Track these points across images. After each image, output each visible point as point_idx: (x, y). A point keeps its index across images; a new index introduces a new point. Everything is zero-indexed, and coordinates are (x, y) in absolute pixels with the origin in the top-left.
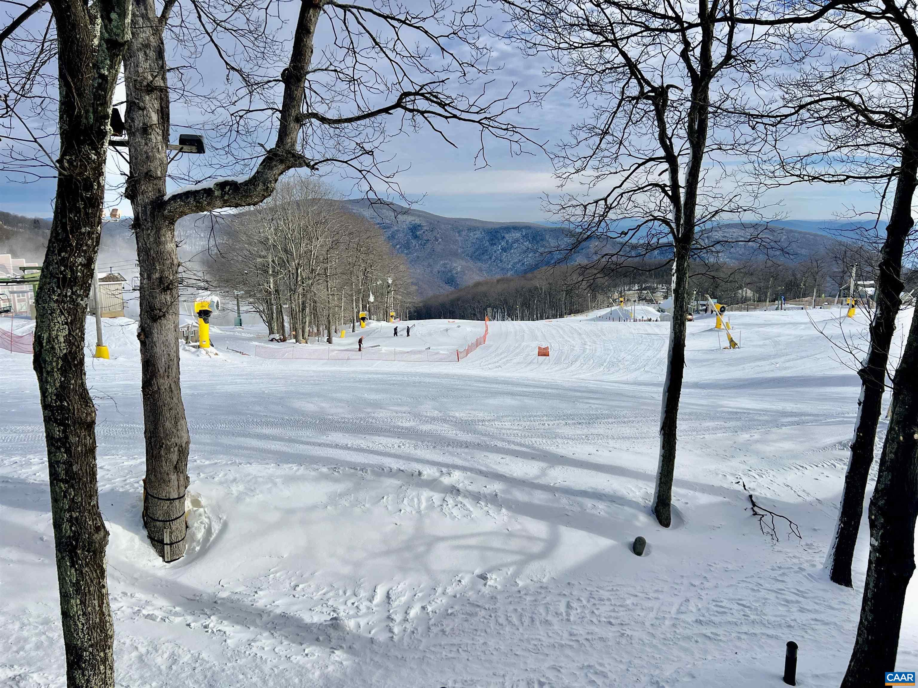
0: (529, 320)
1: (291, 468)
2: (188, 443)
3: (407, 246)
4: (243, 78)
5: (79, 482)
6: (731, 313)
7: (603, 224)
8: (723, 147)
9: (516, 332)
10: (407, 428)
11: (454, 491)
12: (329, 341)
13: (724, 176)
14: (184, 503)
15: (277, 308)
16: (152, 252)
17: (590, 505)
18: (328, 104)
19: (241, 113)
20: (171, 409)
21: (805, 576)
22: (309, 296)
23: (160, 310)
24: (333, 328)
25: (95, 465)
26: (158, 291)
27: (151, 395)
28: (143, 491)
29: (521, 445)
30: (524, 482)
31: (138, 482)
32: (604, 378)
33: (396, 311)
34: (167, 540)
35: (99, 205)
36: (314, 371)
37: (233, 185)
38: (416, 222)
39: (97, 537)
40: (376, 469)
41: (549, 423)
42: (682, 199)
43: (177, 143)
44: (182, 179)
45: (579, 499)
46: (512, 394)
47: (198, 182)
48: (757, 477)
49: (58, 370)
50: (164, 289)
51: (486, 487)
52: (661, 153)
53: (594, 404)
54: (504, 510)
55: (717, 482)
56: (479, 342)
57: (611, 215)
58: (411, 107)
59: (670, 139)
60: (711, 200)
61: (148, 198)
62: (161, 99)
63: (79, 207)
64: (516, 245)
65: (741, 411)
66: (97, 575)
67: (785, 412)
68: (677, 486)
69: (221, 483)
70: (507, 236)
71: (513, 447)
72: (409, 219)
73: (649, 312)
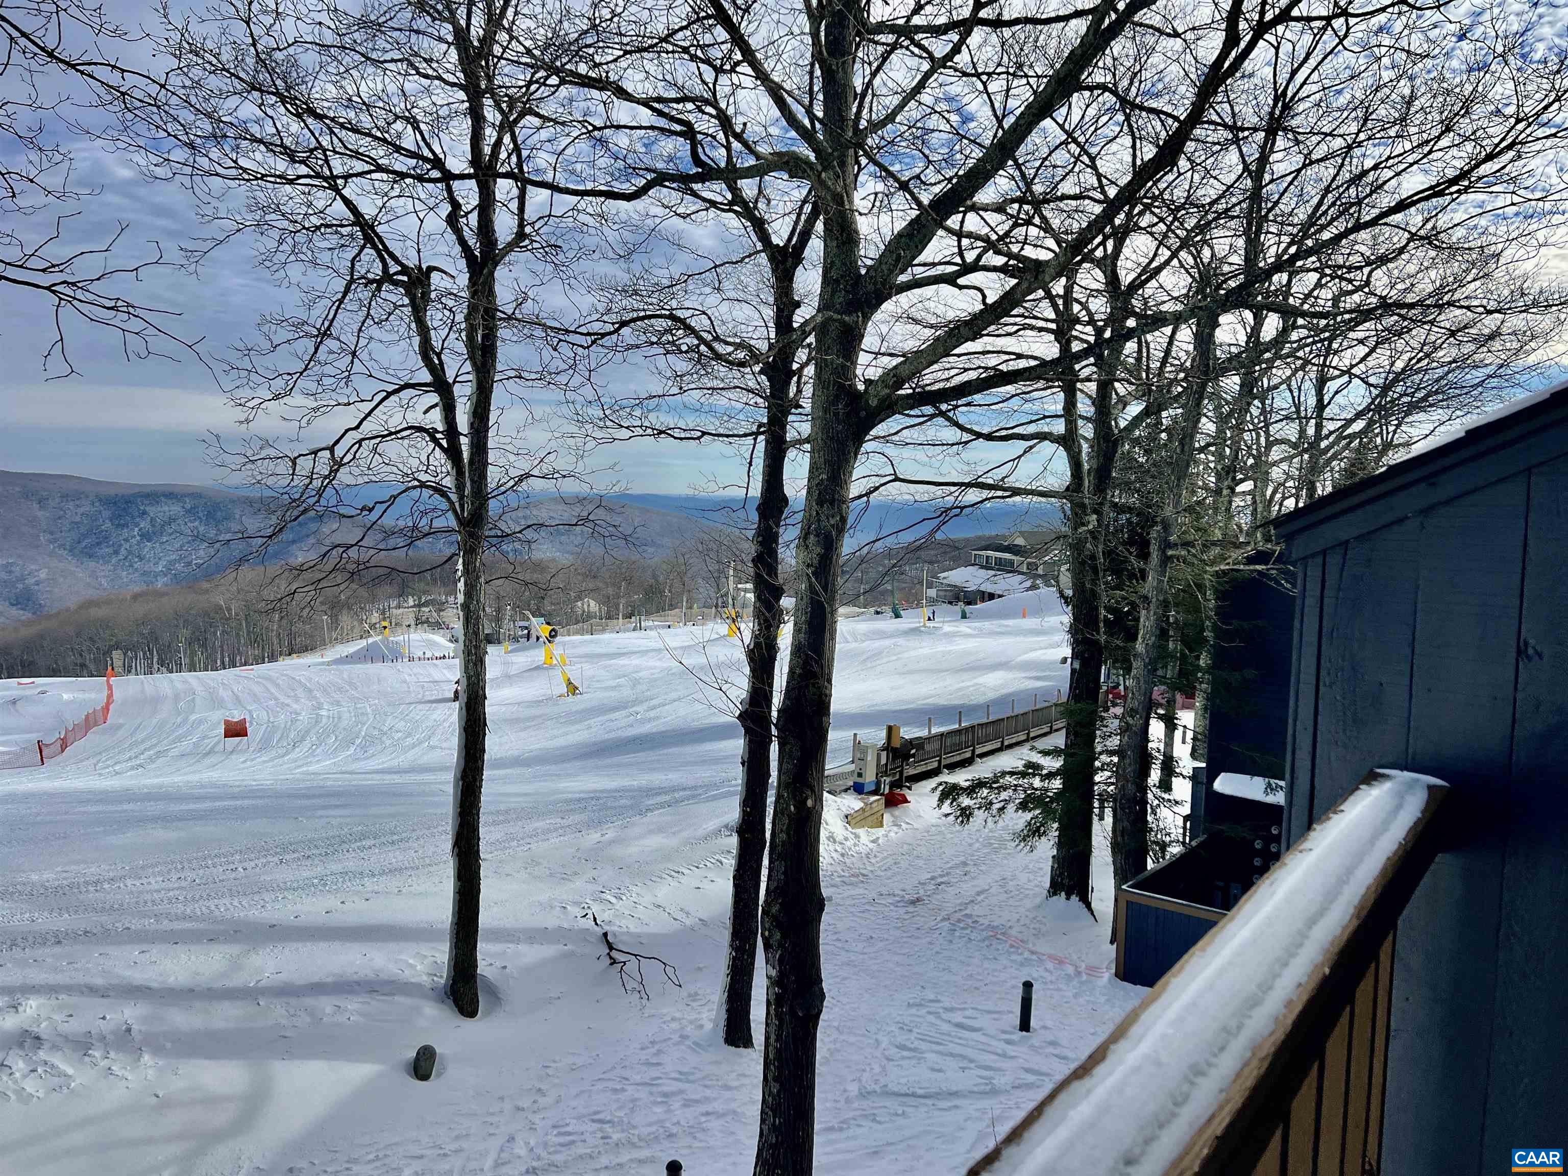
0: (205, 670)
6: (567, 638)
7: (329, 491)
8: (524, 374)
9: (176, 696)
11: (28, 1040)
13: (530, 421)
17: (329, 1010)
21: (689, 1047)
29: (184, 918)
30: (192, 991)
32: (354, 767)
41: (246, 865)
42: (466, 455)
45: (309, 1001)
46: (165, 820)
48: (613, 900)
51: (104, 1018)
52: (425, 376)
53: (335, 817)
54: (146, 1058)
55: (552, 921)
57: (344, 476)
59: (439, 355)
60: (512, 458)
64: (171, 528)
65: (586, 796)
67: (651, 789)
68: (487, 940)
70: (152, 510)
71: (166, 925)
73: (434, 644)
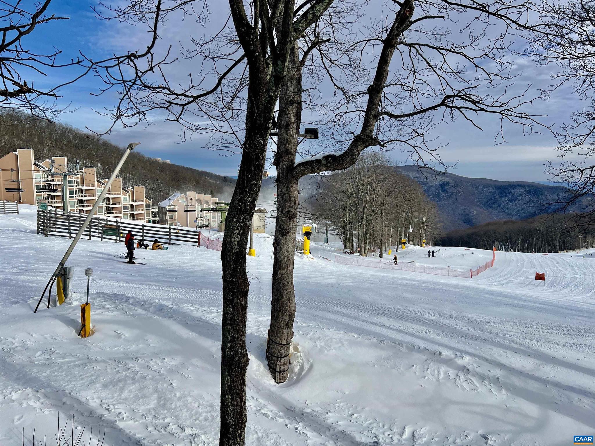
0: (528, 252)
1: (353, 336)
2: (294, 311)
3: (438, 196)
4: (344, 93)
5: (237, 326)
9: (517, 261)
10: (432, 320)
11: (465, 370)
12: (381, 256)
14: (289, 348)
15: (350, 233)
16: (285, 196)
17: (576, 399)
18: (395, 106)
19: (341, 114)
20: (287, 289)
22: (370, 227)
23: (286, 230)
24: (384, 248)
25: (246, 317)
26: (286, 219)
27: (277, 279)
28: (267, 337)
29: (522, 345)
31: (265, 331)
33: (427, 239)
34: (278, 369)
35: (262, 169)
36: (371, 275)
37: (333, 157)
38: (445, 180)
39: (243, 360)
40: (409, 346)
41: (543, 330)
43: (304, 133)
44: (305, 154)
45: (568, 393)
46: (514, 306)
47: (313, 156)
49: (233, 260)
50: (289, 218)
51: (490, 371)
53: (583, 321)
54: (503, 390)
56: (489, 265)
58: (451, 105)
61: (285, 165)
62: (297, 108)
63: (251, 170)
64: (520, 198)
66: (241, 383)
69: (311, 339)
70: (513, 191)
71: (512, 344)
72: (440, 178)
